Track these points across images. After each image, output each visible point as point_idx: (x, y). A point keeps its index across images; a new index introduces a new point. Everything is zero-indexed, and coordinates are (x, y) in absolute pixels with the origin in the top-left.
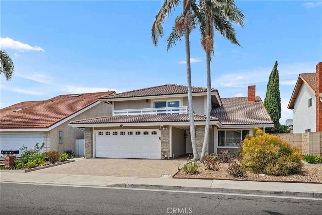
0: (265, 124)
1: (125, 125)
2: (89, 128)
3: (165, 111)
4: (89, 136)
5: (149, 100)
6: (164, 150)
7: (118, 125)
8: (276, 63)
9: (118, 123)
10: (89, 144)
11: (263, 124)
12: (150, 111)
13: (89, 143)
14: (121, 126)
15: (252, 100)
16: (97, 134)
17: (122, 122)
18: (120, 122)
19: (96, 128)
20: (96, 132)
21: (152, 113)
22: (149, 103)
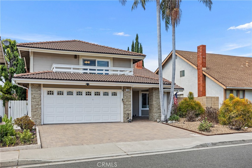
0: (179, 89)
1: (91, 84)
2: (38, 85)
3: (95, 70)
4: (37, 96)
6: (127, 112)
7: (84, 83)
8: (137, 36)
9: (85, 80)
10: (37, 106)
11: (177, 89)
12: (78, 69)
13: (38, 105)
14: (88, 84)
15: (140, 67)
16: (46, 93)
17: (90, 81)
18: (87, 81)
19: (45, 86)
20: (44, 91)
21: (82, 71)
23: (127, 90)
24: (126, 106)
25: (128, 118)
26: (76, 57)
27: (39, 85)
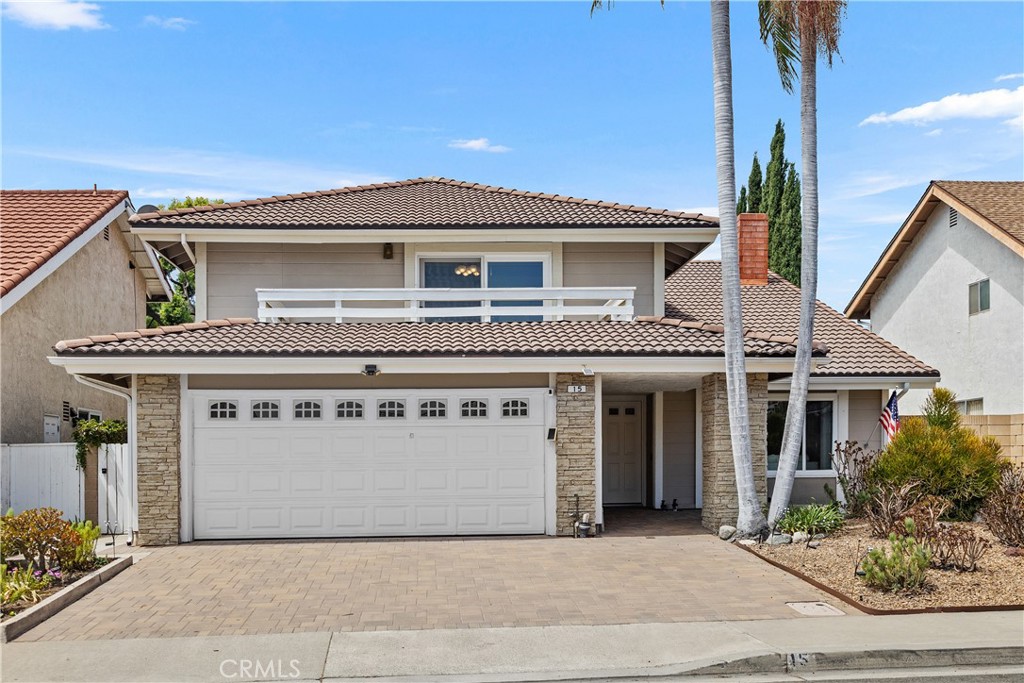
0: (909, 374)
1: (387, 366)
2: (163, 381)
3: (477, 304)
4: (162, 423)
5: (396, 250)
6: (574, 489)
7: (355, 366)
8: (779, 129)
9: (355, 354)
10: (162, 467)
11: (900, 374)
13: (165, 460)
14: (371, 369)
15: (754, 276)
16: (206, 411)
19: (198, 382)
20: (196, 402)
22: (396, 260)
23: (571, 389)
24: (566, 463)
25: (577, 517)
26: (388, 250)
27: (172, 381)
